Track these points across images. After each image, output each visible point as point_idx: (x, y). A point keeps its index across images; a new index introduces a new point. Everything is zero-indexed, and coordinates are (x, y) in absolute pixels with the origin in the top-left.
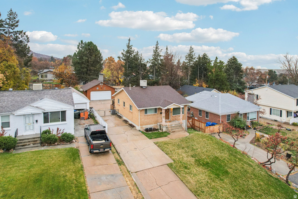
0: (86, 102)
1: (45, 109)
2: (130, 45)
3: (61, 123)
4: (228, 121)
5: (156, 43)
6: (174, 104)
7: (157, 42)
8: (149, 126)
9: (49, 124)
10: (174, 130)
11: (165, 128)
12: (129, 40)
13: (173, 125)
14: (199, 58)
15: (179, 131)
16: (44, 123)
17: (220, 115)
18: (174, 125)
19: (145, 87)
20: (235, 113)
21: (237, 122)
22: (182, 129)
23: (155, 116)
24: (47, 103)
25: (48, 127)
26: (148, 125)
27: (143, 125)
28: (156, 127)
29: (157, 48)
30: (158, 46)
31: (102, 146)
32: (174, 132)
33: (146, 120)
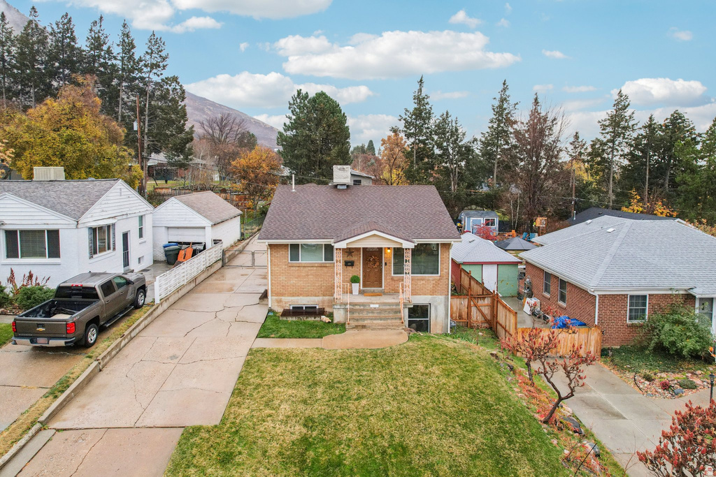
0: (203, 225)
1: (6, 222)
2: (423, 95)
3: (47, 260)
4: (635, 322)
5: (502, 87)
6: (374, 235)
7: (504, 84)
8: (304, 301)
9: (19, 260)
10: (366, 322)
11: (342, 312)
12: (421, 81)
13: (372, 306)
14: (651, 127)
15: (385, 328)
16: (8, 256)
17: (596, 294)
18: (377, 306)
19: (345, 187)
20: (670, 292)
21: (667, 327)
22: (398, 322)
23: (325, 269)
24: (8, 206)
25: (10, 267)
26: (301, 297)
27: (283, 295)
28: (328, 306)
29: (503, 100)
30: (507, 93)
31: (41, 329)
32: (364, 327)
33: (293, 281)
